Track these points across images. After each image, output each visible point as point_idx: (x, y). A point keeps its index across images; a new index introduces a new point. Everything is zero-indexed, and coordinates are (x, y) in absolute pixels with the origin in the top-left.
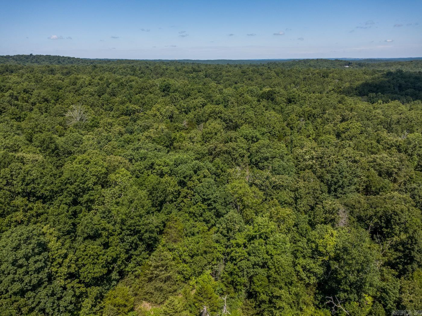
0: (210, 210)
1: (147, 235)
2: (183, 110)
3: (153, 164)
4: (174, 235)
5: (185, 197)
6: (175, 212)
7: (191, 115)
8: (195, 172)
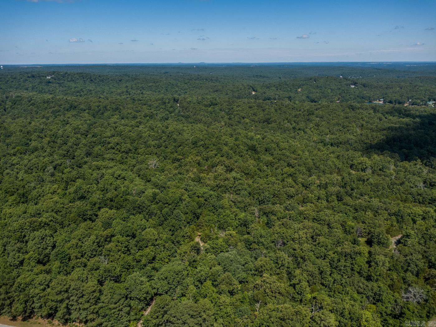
0: (215, 209)
1: (197, 215)
2: (205, 158)
3: (195, 193)
4: (204, 215)
5: (207, 205)
6: (204, 209)
7: (209, 163)
8: (210, 196)
